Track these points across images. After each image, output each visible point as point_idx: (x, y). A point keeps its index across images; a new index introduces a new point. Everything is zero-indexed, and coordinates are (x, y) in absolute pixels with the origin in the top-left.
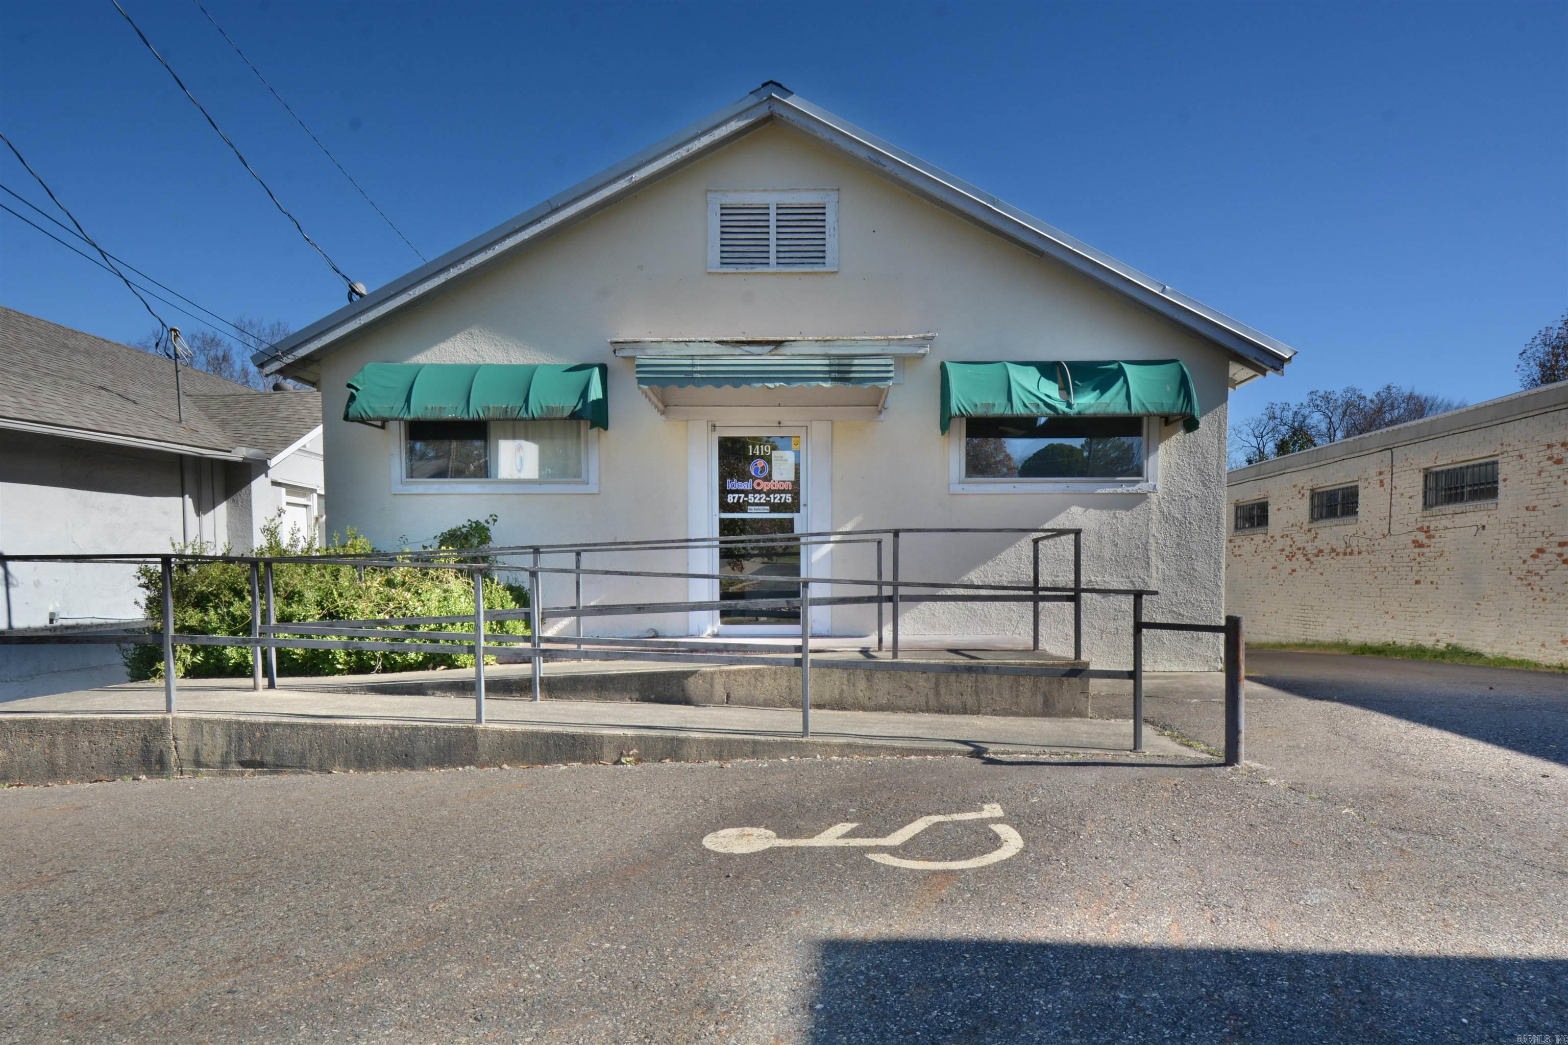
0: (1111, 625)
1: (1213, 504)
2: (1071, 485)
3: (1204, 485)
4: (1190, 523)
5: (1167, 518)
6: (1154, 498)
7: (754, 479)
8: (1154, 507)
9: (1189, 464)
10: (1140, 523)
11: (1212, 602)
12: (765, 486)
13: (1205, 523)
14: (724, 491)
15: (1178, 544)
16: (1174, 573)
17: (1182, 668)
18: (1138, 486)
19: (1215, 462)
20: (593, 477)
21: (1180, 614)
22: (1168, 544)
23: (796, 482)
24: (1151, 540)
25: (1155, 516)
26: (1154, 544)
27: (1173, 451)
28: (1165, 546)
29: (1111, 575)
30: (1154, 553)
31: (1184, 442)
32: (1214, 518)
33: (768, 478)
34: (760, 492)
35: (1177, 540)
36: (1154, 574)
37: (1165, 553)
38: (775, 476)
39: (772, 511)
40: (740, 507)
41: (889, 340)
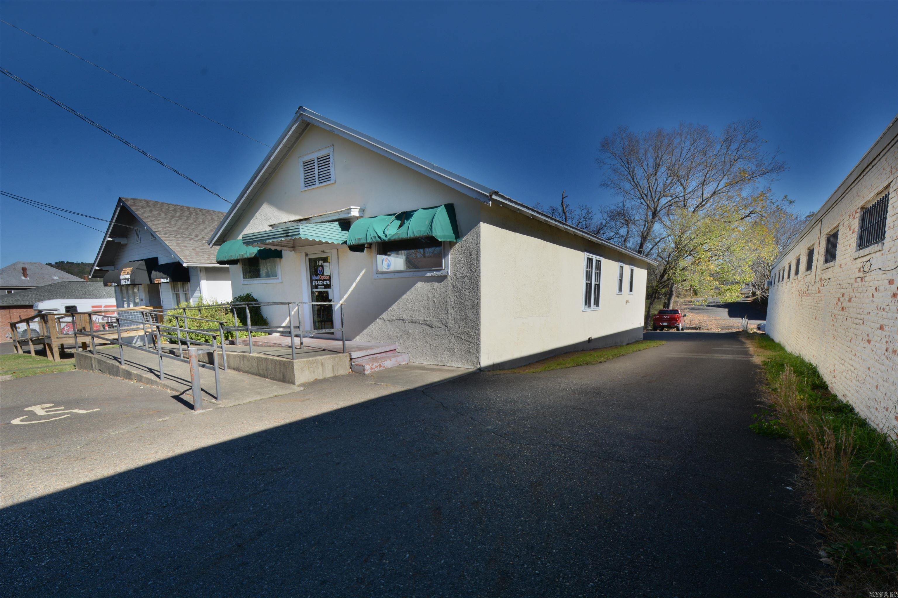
0: (434, 342)
1: (475, 280)
2: (415, 273)
3: (471, 270)
4: (465, 291)
5: (455, 288)
6: (449, 278)
7: (319, 275)
8: (449, 282)
9: (464, 259)
10: (444, 291)
11: (475, 332)
12: (323, 278)
13: (472, 290)
14: (312, 281)
15: (460, 302)
16: (458, 317)
17: (462, 366)
18: (441, 272)
19: (475, 257)
20: (280, 277)
21: (462, 339)
22: (456, 302)
23: (330, 276)
24: (448, 300)
25: (450, 287)
26: (449, 302)
27: (457, 252)
28: (455, 303)
29: (433, 317)
30: (450, 306)
31: (462, 247)
32: (476, 288)
33: (323, 274)
34: (321, 280)
35: (460, 300)
36: (450, 318)
37: (455, 307)
38: (325, 274)
39: (325, 288)
40: (317, 287)
41: (338, 212)
